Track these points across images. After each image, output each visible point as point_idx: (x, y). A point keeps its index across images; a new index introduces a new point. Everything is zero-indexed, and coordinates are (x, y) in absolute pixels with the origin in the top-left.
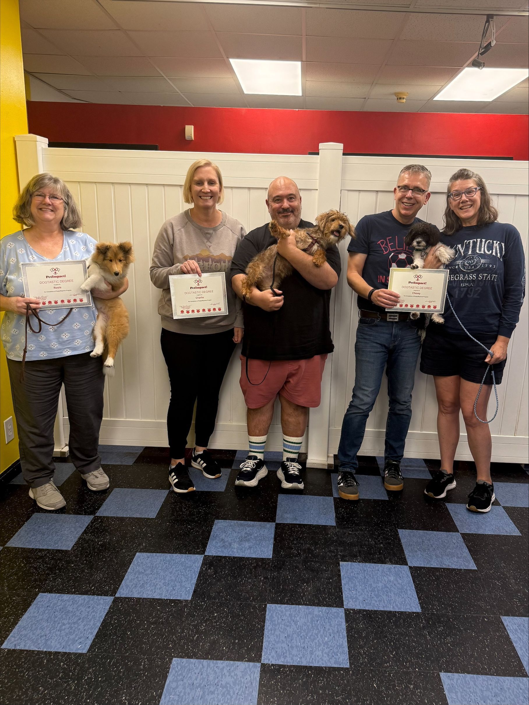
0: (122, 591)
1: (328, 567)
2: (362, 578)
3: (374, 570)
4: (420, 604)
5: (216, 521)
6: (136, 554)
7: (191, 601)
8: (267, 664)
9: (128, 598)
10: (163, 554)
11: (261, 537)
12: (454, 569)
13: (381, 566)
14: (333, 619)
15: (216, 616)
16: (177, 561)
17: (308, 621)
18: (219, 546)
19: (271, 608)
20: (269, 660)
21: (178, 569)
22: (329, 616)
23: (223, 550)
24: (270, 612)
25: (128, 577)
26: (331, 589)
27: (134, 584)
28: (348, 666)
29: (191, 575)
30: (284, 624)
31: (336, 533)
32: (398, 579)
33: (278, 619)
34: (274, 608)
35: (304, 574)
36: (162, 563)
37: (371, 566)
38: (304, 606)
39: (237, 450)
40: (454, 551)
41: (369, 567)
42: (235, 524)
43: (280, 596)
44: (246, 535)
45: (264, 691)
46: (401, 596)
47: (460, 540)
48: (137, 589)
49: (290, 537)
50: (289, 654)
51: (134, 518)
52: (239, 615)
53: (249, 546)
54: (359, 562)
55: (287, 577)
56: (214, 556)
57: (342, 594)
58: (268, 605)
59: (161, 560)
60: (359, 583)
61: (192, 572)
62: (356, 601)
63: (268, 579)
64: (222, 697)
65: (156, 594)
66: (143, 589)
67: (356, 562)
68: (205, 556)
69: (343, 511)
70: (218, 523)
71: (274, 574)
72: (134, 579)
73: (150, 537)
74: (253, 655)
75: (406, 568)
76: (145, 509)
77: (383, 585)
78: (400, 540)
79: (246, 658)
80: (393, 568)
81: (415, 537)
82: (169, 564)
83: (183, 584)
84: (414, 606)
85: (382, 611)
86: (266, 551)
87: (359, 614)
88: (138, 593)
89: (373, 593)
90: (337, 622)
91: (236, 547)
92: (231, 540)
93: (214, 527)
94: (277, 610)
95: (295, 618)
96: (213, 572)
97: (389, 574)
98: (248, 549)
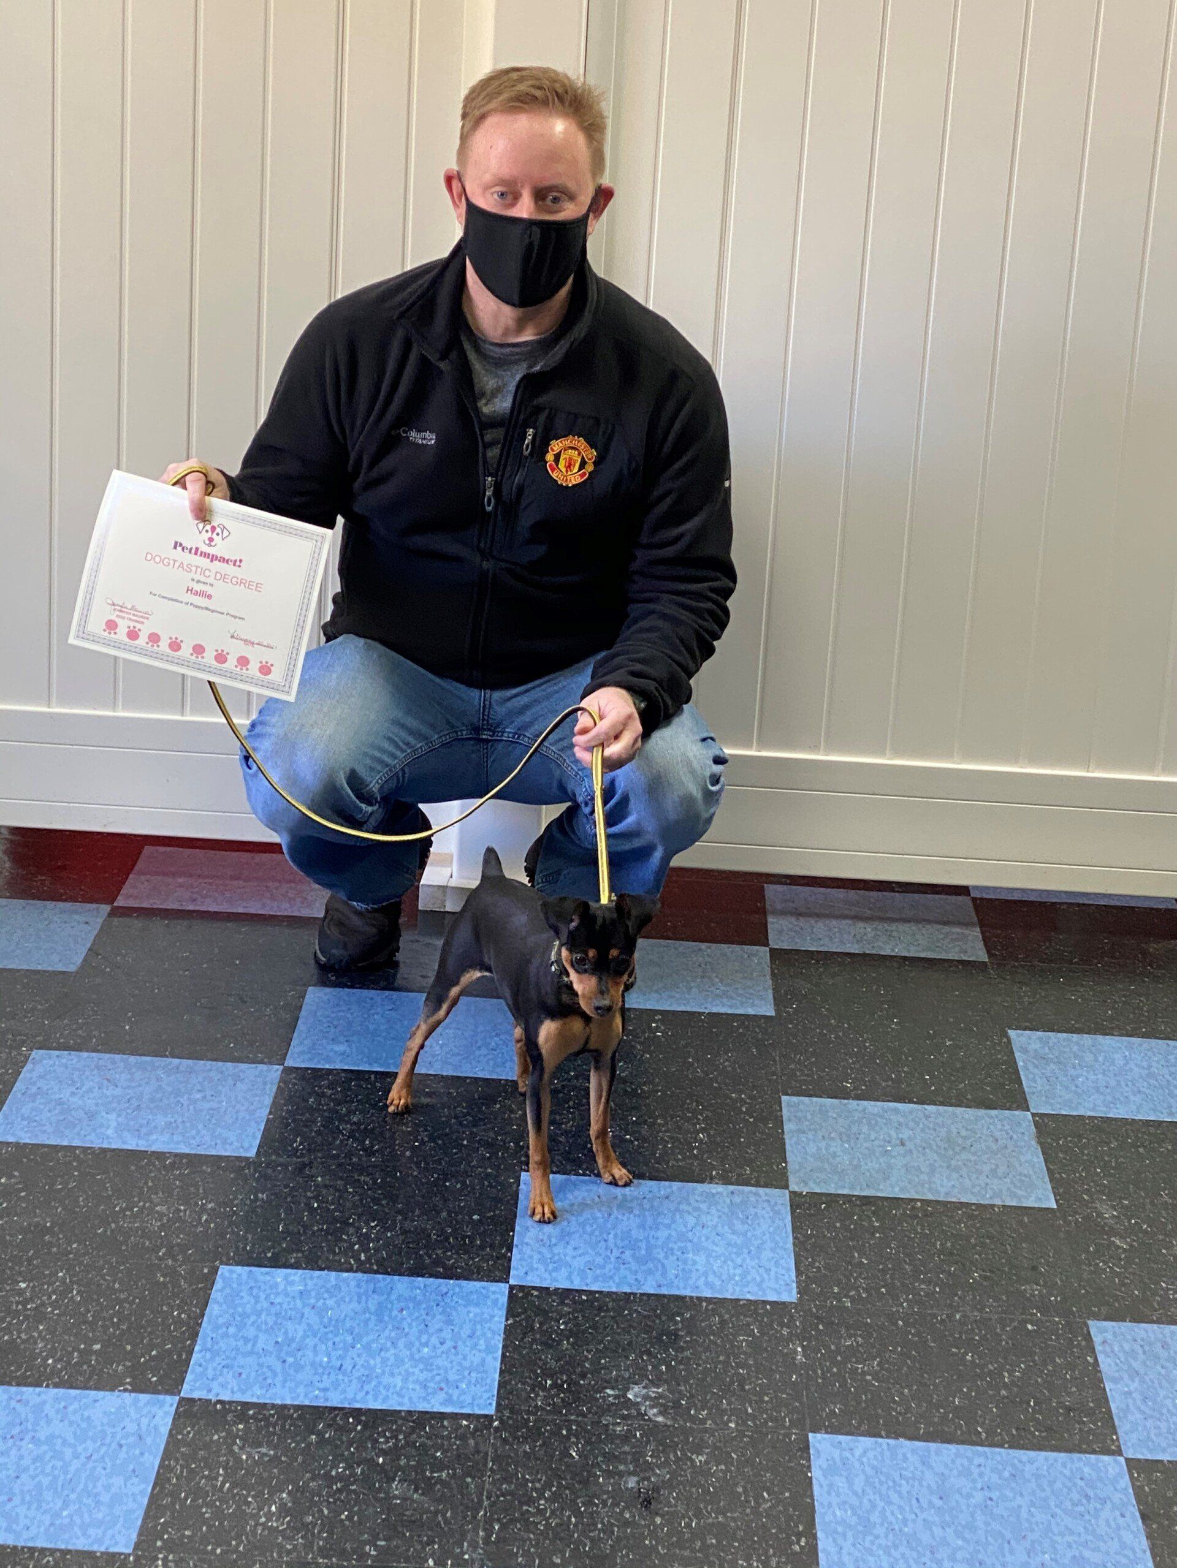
3: (650, 1195)
5: (37, 1054)
8: (200, 1400)
14: (460, 1308)
17: (366, 1310)
18: (48, 1120)
19: (230, 1276)
20: (210, 1391)
22: (448, 1300)
23: (62, 1128)
24: (227, 1284)
26: (472, 1237)
28: (491, 1410)
30: (277, 1315)
32: (736, 1222)
33: (257, 1302)
34: (244, 1277)
38: (359, 1275)
42: (115, 1063)
43: (269, 1249)
44: (159, 1096)
45: (183, 1454)
46: (732, 1261)
50: (285, 1381)
52: (110, 1288)
53: (168, 1124)
56: (26, 1144)
57: (510, 1250)
58: (224, 1270)
60: (583, 1228)
62: (558, 1269)
64: (34, 1463)
67: (584, 1175)
70: (44, 1058)
71: (256, 1197)
74: (155, 1379)
75: (776, 1196)
77: (673, 1233)
78: (779, 1125)
79: (128, 1383)
80: (725, 1193)
81: (845, 1118)
85: (650, 1295)
86: (233, 1139)
87: (562, 1301)
89: (628, 1253)
90: (475, 1315)
91: (114, 1124)
92: (97, 1105)
93: (29, 1066)
94: (256, 1281)
95: (322, 1301)
96: (20, 1183)
97: (704, 1207)
98: (163, 1130)
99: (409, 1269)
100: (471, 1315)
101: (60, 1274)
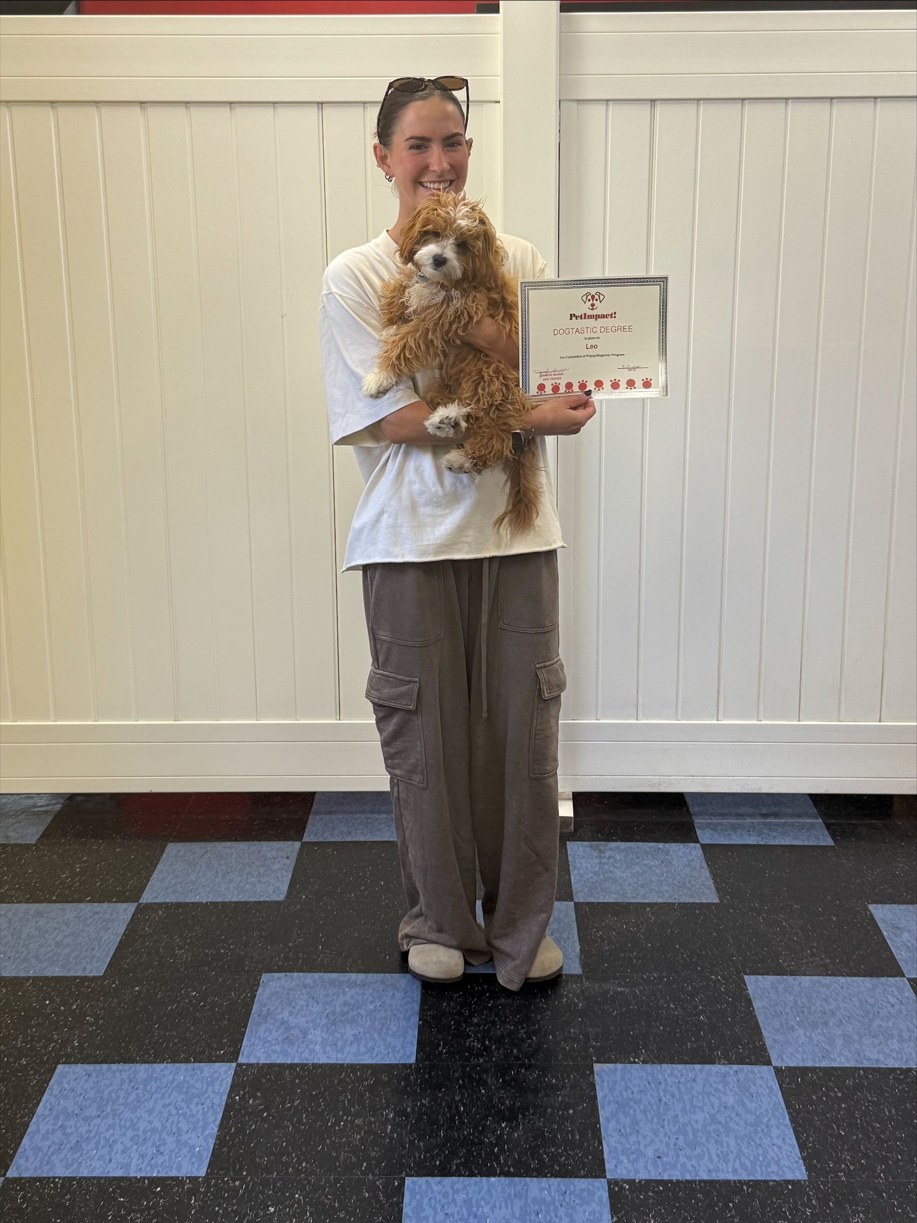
0: (22, 1161)
1: (563, 1080)
2: (653, 1101)
3: (683, 1079)
4: (804, 1159)
5: (265, 977)
6: (55, 1068)
7: (207, 1178)
9: (39, 1179)
10: (127, 1066)
11: (386, 1011)
12: (893, 1070)
13: (701, 1070)
14: (578, 1207)
15: (272, 1214)
16: (165, 1080)
17: (513, 1216)
18: (276, 1039)
19: (416, 1187)
21: (168, 1101)
22: (567, 1199)
23: (286, 1048)
24: (413, 1196)
25: (38, 1126)
26: (572, 1132)
27: (54, 1142)
29: (204, 1114)
31: (582, 991)
32: (747, 1101)
33: (436, 1214)
34: (424, 1187)
35: (500, 1098)
36: (125, 1087)
37: (676, 1072)
38: (502, 1179)
39: (313, 794)
40: (890, 1024)
41: (672, 1074)
42: (314, 981)
43: (438, 1155)
44: (346, 1009)
46: (754, 1141)
47: (907, 994)
48: (62, 1156)
49: (461, 1008)
51: (46, 978)
52: (332, 1207)
53: (355, 1036)
54: (644, 1062)
55: (457, 1108)
56: (264, 1065)
57: (601, 1143)
58: (409, 1181)
59: (123, 1081)
60: (646, 1115)
61: (205, 1106)
62: (636, 1160)
63: (407, 1116)
65: (113, 1165)
66: (79, 1154)
67: (635, 1062)
68: (240, 1065)
69: (601, 937)
70: (269, 981)
71: (422, 1104)
72: (54, 1131)
73: (91, 1025)
75: (766, 1072)
76: (77, 953)
77: (707, 1116)
78: (749, 1002)
80: (731, 1072)
81: (791, 993)
82: (144, 1089)
83: (184, 1137)
84: (787, 1164)
85: (705, 1182)
86: (399, 1047)
87: (646, 1193)
88: (67, 1167)
89: (681, 1138)
90: (590, 1214)
91: (320, 1039)
92: (307, 1022)
93: (260, 990)
94: (433, 1192)
95: (481, 1209)
96: (261, 1105)
97: (722, 1089)
98: (352, 1042)
99: (534, 1170)
100: (587, 1214)
101: (297, 1196)
